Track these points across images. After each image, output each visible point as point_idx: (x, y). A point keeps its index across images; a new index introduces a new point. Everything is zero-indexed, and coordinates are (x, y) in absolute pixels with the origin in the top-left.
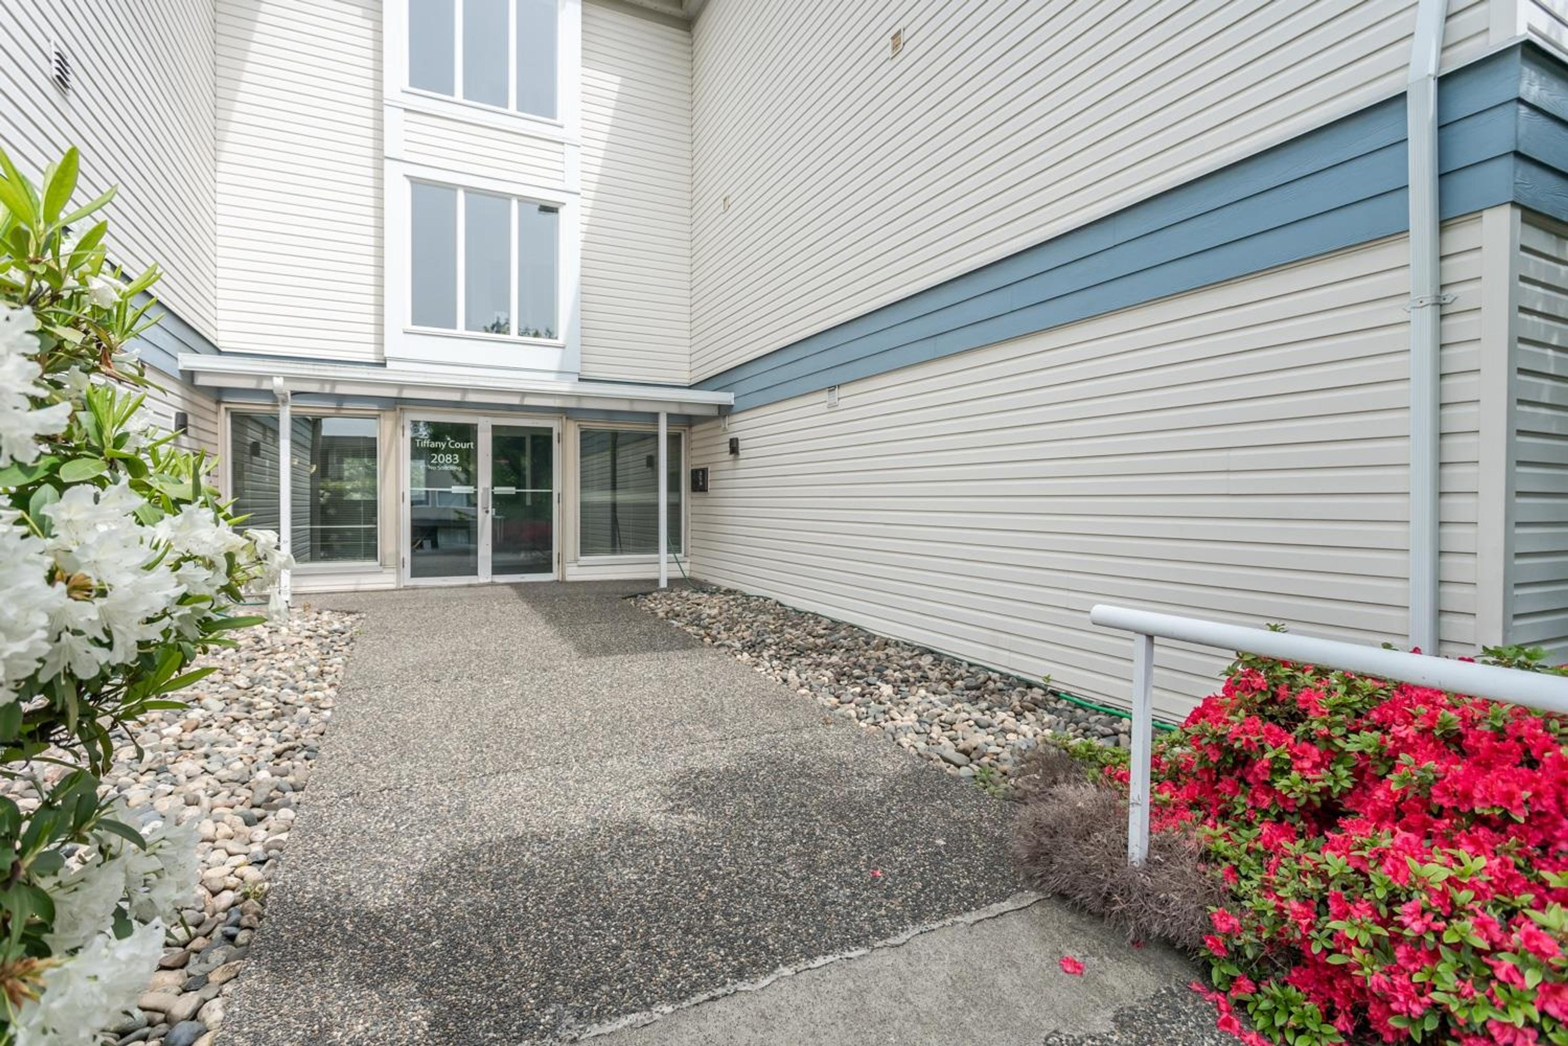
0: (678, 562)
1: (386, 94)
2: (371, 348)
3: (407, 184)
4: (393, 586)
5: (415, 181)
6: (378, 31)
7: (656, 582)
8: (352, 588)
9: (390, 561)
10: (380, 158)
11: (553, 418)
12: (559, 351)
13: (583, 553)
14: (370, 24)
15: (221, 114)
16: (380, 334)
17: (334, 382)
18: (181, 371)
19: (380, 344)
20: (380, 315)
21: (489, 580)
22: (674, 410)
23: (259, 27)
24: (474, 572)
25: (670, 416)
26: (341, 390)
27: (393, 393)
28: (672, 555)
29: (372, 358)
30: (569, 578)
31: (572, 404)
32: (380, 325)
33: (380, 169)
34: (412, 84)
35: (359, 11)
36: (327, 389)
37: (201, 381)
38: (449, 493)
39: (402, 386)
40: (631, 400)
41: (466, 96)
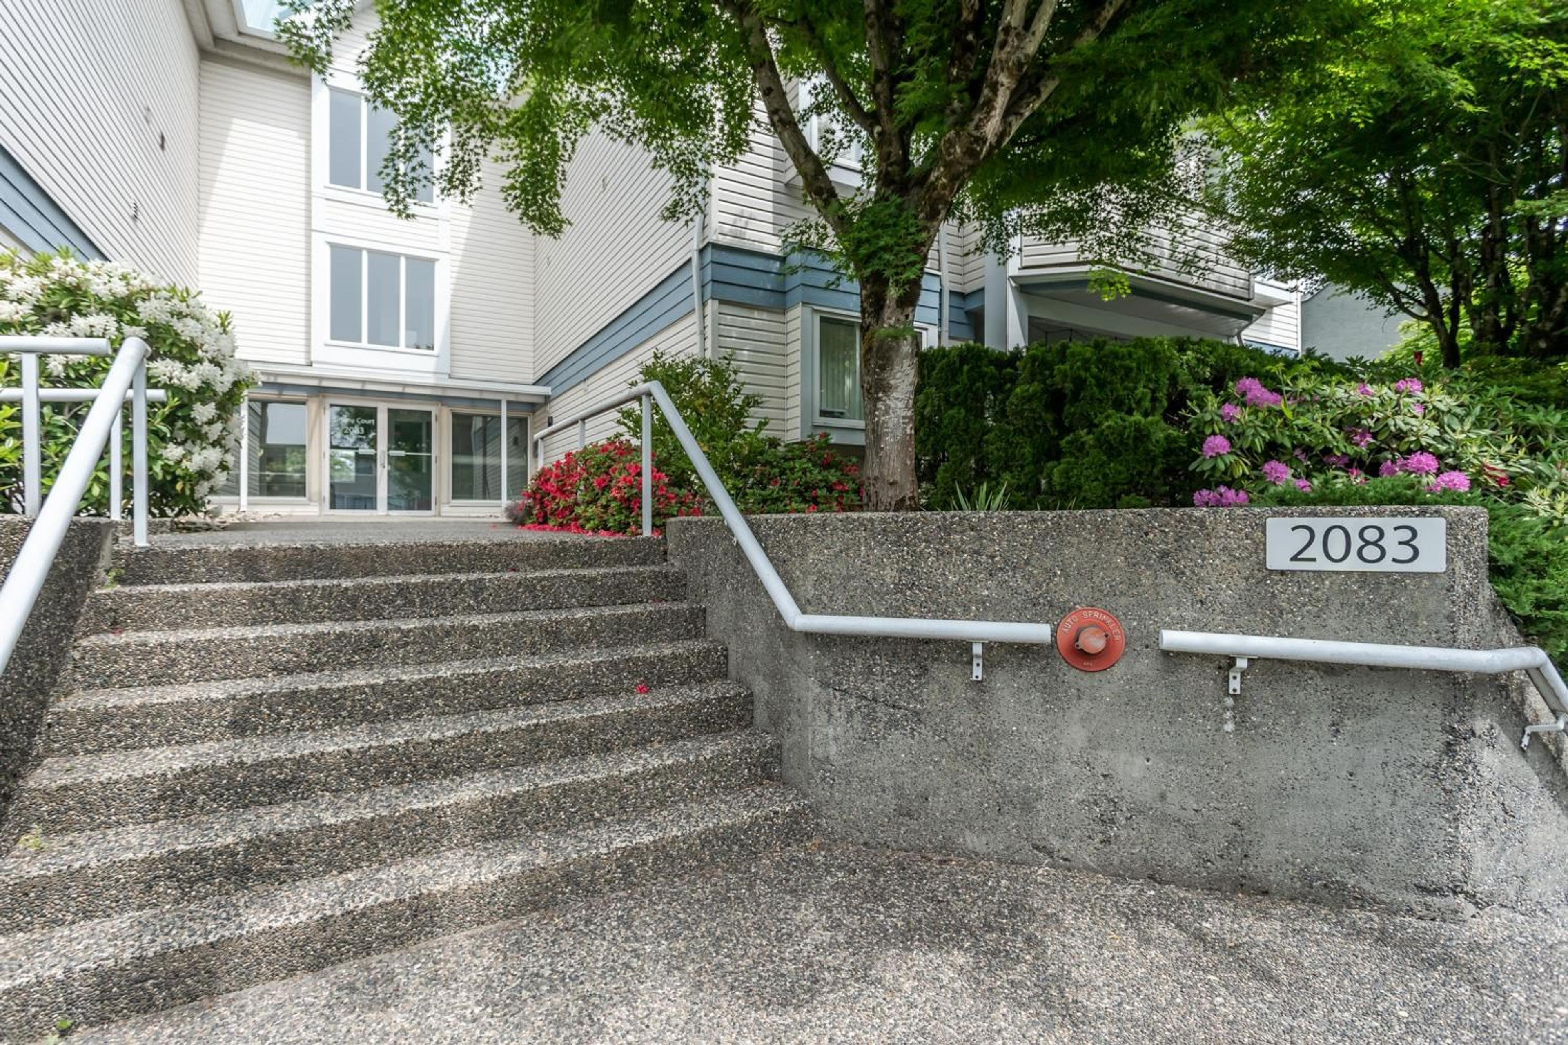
1: (313, 189)
2: (303, 355)
3: (327, 249)
4: (317, 515)
5: (333, 246)
6: (308, 146)
8: (288, 514)
9: (315, 498)
10: (309, 230)
11: (431, 404)
12: (435, 359)
13: (454, 498)
14: (303, 142)
15: (202, 202)
16: (308, 346)
17: (277, 375)
19: (308, 352)
20: (308, 333)
21: (385, 514)
22: (512, 398)
23: (228, 146)
24: (374, 507)
25: (509, 403)
26: (281, 380)
27: (315, 383)
29: (303, 362)
30: (444, 514)
31: (439, 392)
32: (308, 339)
33: (308, 237)
34: (332, 182)
35: (296, 134)
36: (272, 380)
39: (321, 378)
40: (481, 391)
41: (369, 189)
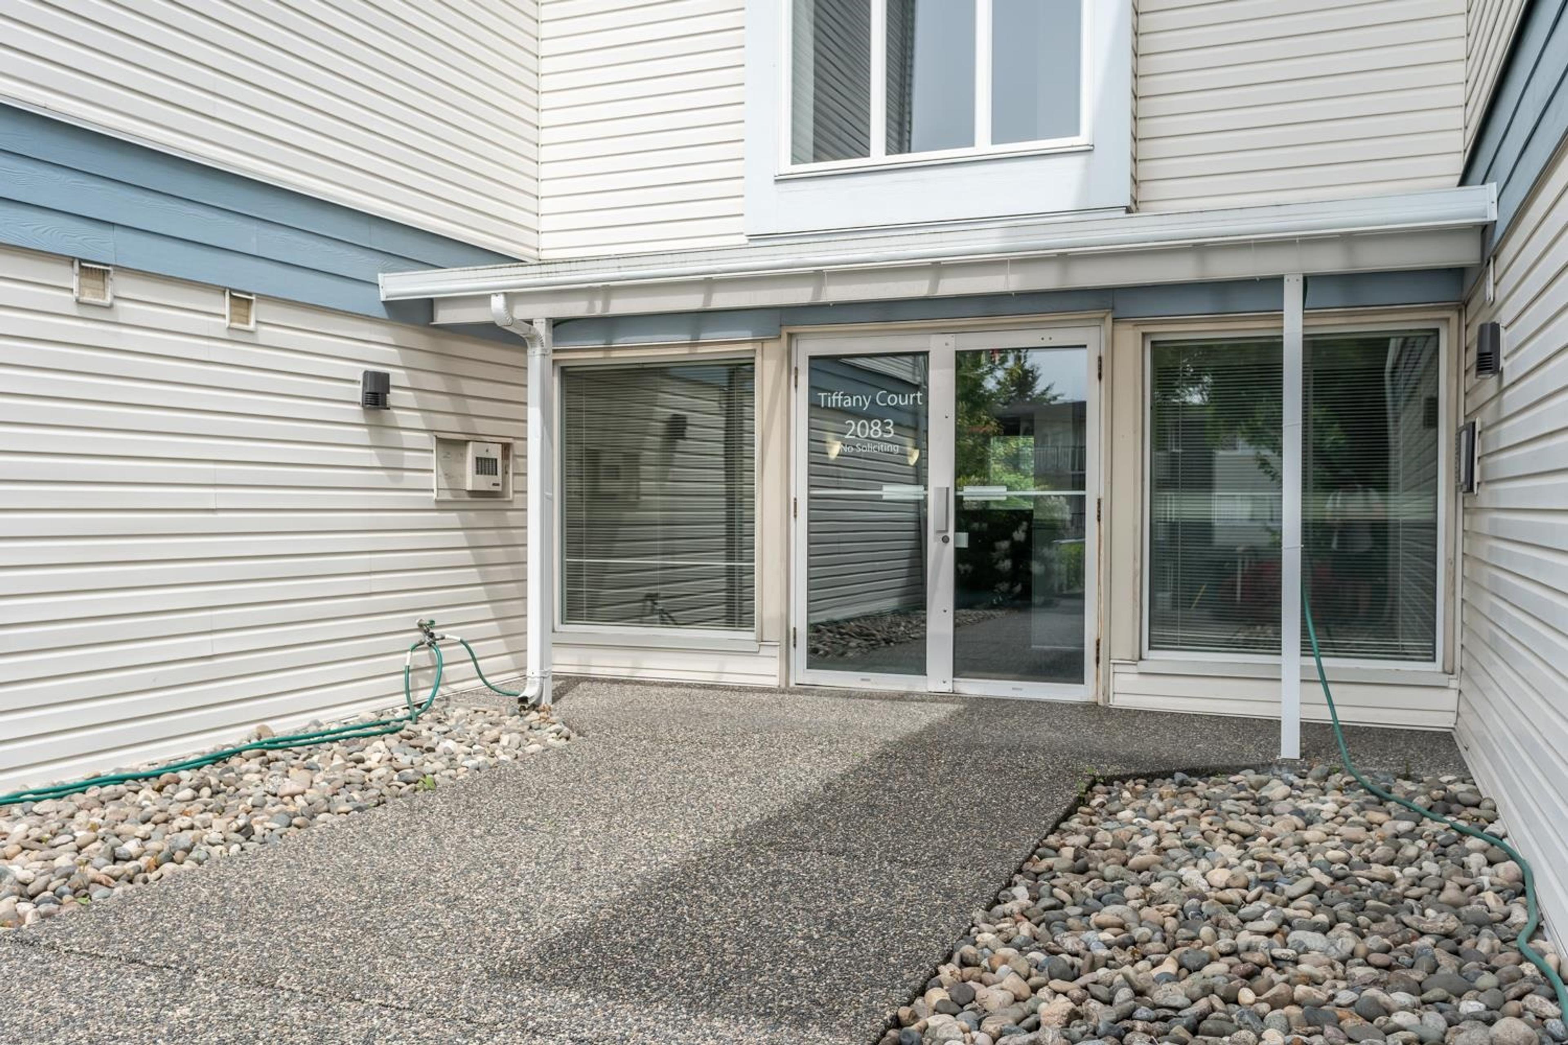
0: (1325, 683)
4: (773, 682)
7: (1272, 726)
8: (709, 678)
9: (774, 633)
11: (1085, 323)
12: (1079, 160)
18: (385, 303)
21: (947, 687)
24: (919, 668)
28: (1312, 661)
30: (1118, 702)
37: (444, 316)
38: (879, 499)
